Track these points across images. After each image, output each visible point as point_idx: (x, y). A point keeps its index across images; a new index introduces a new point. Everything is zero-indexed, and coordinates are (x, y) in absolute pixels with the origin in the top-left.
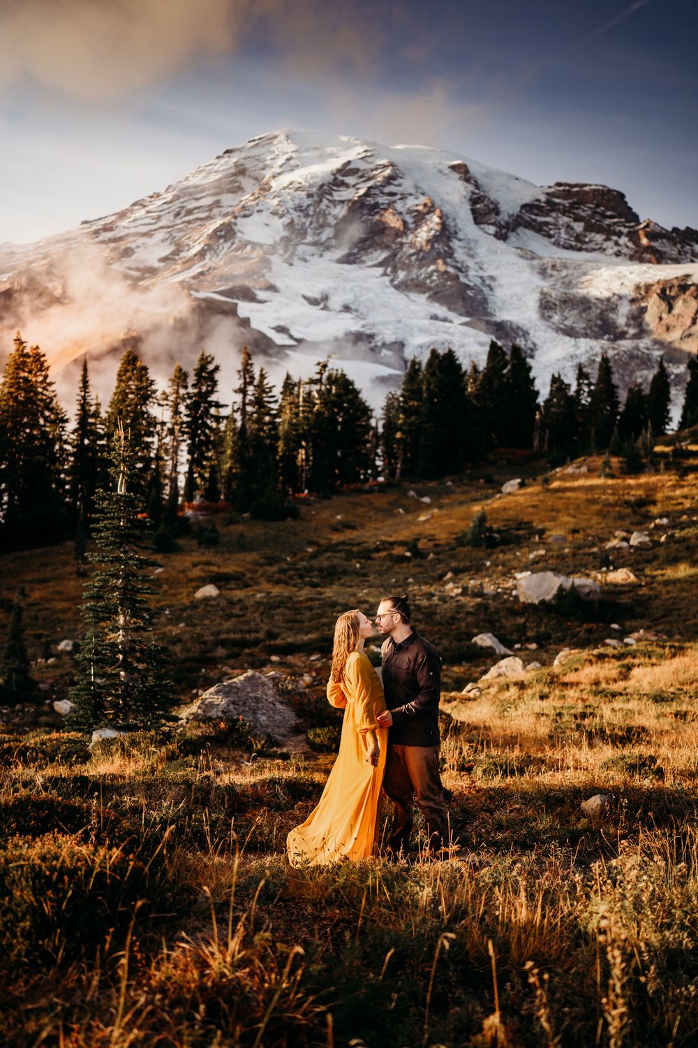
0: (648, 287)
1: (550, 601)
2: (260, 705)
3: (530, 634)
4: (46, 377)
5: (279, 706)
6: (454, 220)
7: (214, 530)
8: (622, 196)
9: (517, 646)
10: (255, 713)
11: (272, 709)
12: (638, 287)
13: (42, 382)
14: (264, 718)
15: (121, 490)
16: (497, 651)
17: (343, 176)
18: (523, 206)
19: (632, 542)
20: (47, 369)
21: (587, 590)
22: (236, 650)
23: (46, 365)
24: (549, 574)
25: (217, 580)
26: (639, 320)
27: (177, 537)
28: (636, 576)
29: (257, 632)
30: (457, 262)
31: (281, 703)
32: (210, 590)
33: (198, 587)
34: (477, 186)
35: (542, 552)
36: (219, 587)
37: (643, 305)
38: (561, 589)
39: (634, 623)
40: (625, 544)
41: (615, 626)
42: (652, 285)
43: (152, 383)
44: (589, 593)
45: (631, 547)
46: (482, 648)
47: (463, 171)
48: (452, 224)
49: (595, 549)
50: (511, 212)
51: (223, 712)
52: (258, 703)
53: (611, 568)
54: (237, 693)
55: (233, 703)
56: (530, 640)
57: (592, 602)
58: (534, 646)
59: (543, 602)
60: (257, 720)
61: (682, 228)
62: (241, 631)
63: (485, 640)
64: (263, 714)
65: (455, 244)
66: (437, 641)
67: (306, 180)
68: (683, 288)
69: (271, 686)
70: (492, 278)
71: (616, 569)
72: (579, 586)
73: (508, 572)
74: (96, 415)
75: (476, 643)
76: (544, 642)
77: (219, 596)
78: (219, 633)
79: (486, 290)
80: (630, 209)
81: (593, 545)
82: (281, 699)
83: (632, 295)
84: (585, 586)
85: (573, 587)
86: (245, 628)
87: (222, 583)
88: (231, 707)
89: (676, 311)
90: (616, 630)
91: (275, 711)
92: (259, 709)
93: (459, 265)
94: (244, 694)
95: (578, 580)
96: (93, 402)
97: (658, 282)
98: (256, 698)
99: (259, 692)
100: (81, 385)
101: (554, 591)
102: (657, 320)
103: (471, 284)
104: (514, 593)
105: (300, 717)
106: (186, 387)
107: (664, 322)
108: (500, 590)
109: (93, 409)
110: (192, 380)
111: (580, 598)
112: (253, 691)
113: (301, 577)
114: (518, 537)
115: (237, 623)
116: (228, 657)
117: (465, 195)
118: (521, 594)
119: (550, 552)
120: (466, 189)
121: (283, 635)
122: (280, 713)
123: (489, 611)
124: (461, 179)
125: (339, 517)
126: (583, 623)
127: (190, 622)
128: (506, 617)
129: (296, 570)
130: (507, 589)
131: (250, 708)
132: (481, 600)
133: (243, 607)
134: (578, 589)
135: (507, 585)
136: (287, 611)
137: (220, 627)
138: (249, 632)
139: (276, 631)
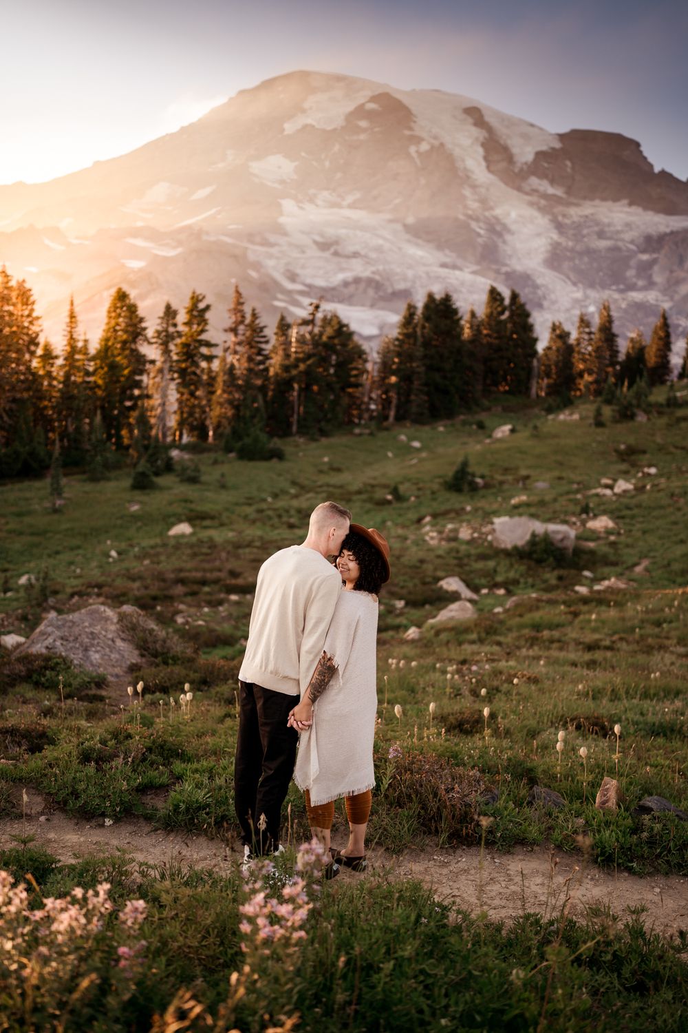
0: (661, 238)
1: (523, 546)
2: (96, 642)
3: (499, 579)
4: (32, 310)
5: (119, 643)
6: (464, 162)
7: (197, 470)
8: (638, 145)
9: (485, 591)
10: (86, 650)
11: (109, 646)
12: (649, 238)
13: (29, 316)
14: (97, 656)
16: (463, 596)
17: (356, 118)
18: (538, 154)
19: (617, 490)
20: (33, 303)
21: (560, 537)
23: (32, 299)
24: (524, 519)
25: (194, 518)
26: (649, 272)
27: (157, 474)
28: (616, 524)
31: (123, 639)
32: (184, 528)
33: (173, 524)
34: (490, 131)
35: (524, 498)
36: (193, 526)
37: (655, 257)
38: (534, 535)
39: (606, 570)
40: (608, 492)
41: (587, 573)
42: (665, 236)
43: (141, 320)
44: (562, 540)
45: (615, 494)
46: (447, 592)
47: (476, 115)
49: (579, 496)
50: (525, 160)
51: (47, 648)
52: (94, 639)
53: (591, 515)
54: (70, 628)
55: (62, 638)
56: (497, 585)
57: (565, 548)
58: (502, 592)
59: (515, 548)
60: (88, 658)
63: (452, 584)
64: (97, 652)
65: (467, 191)
66: (402, 584)
67: (317, 123)
69: (115, 620)
70: (504, 226)
71: (595, 516)
72: (554, 532)
73: (488, 516)
74: (84, 351)
75: (441, 588)
76: (511, 588)
77: (193, 534)
78: (181, 570)
79: (496, 238)
80: (645, 158)
81: (577, 491)
82: (123, 635)
83: (644, 247)
84: (558, 532)
85: (546, 534)
86: (207, 566)
87: (197, 522)
88: (59, 643)
90: (586, 578)
91: (113, 649)
92: (93, 645)
93: (470, 212)
95: (552, 527)
96: (82, 338)
97: (672, 233)
98: (92, 633)
99: (99, 627)
100: (68, 320)
101: (528, 537)
102: (668, 272)
103: (483, 232)
104: (490, 538)
105: (142, 656)
106: (175, 325)
107: (675, 275)
108: (476, 535)
109: (80, 344)
110: (182, 317)
111: (552, 544)
112: (91, 625)
113: (280, 516)
114: (502, 483)
115: (202, 561)
116: (186, 595)
117: (477, 139)
118: (496, 539)
119: (532, 498)
120: (480, 134)
121: (246, 574)
122: (119, 651)
123: (460, 555)
124: (476, 124)
125: (326, 459)
126: (554, 569)
127: (155, 559)
128: (476, 561)
129: (275, 510)
130: (483, 534)
131: (81, 645)
132: (453, 544)
133: (213, 545)
134: (551, 535)
135: (484, 530)
136: (255, 550)
137: (183, 565)
138: (212, 570)
139: (238, 570)
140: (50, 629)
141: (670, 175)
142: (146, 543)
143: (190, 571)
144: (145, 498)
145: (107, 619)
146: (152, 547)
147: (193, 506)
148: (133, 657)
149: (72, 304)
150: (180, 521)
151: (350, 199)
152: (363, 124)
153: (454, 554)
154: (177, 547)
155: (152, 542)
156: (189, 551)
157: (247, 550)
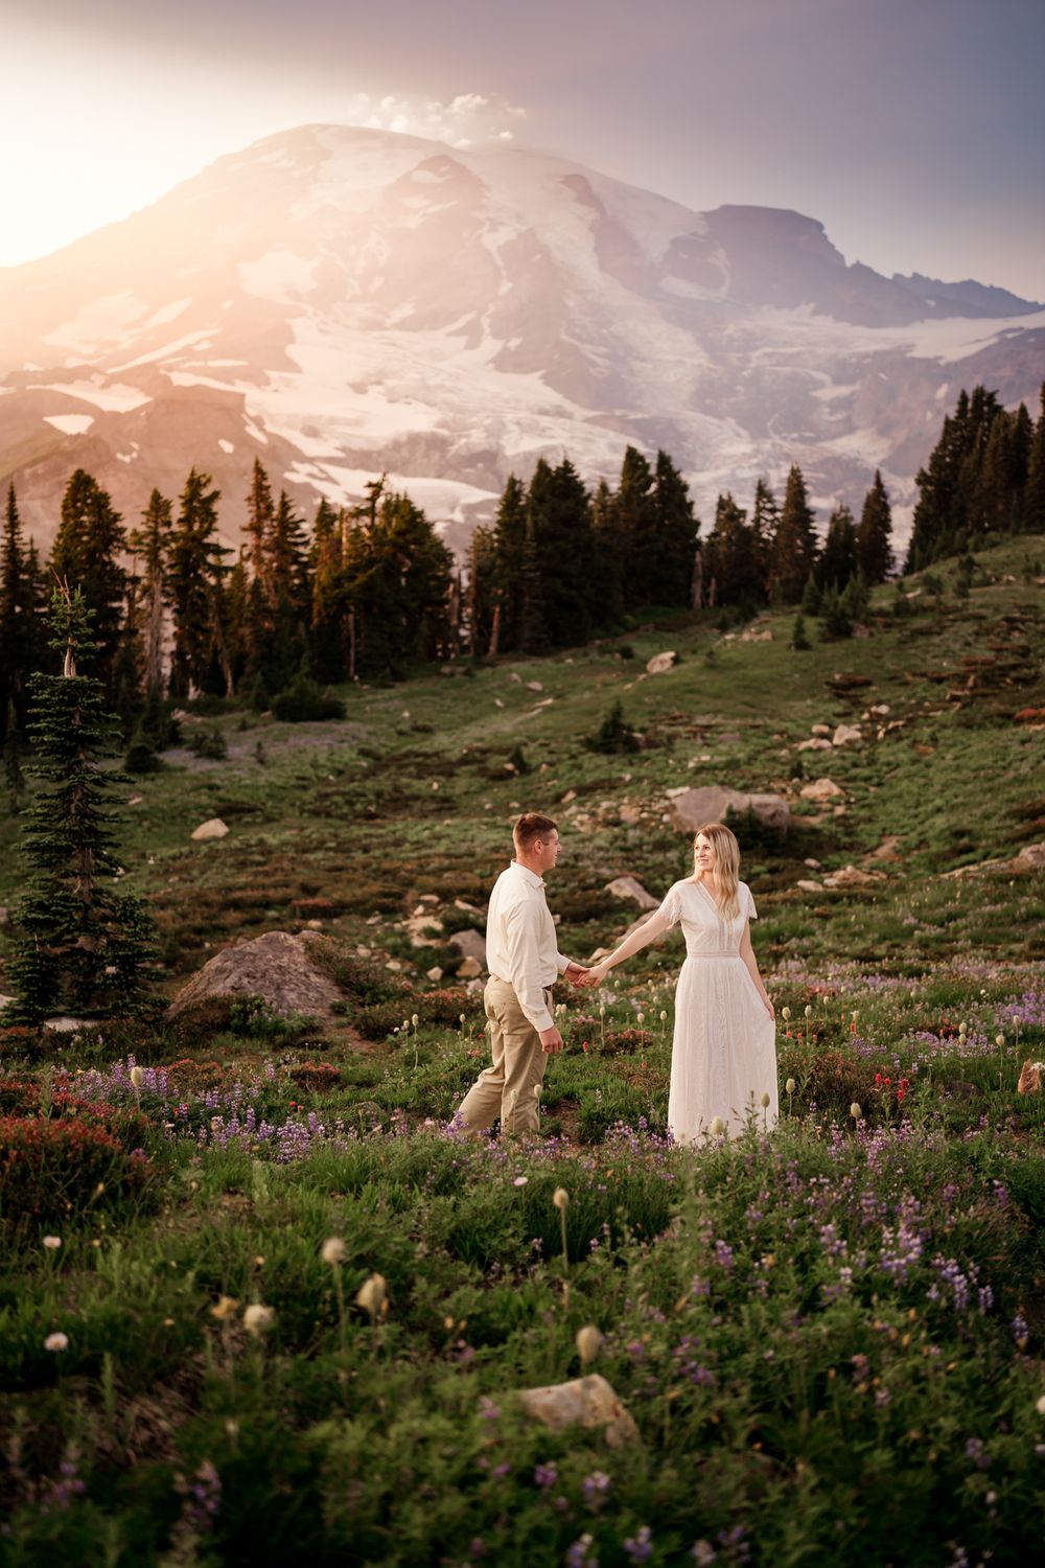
2: (287, 978)
5: (314, 978)
7: (219, 740)
8: (820, 226)
10: (279, 988)
11: (303, 983)
14: (293, 996)
15: (69, 672)
16: (642, 904)
19: (837, 741)
21: (770, 811)
22: (256, 912)
24: (713, 790)
25: (229, 812)
27: (160, 749)
28: (843, 789)
29: (287, 886)
31: (317, 974)
32: (215, 828)
33: (196, 823)
34: (602, 209)
35: (706, 758)
36: (228, 824)
38: (732, 811)
39: (834, 858)
40: (825, 743)
41: (811, 862)
43: (117, 517)
44: (773, 816)
45: (836, 747)
46: (618, 899)
47: (580, 187)
49: (784, 752)
51: (233, 988)
52: (283, 974)
53: (806, 778)
54: (252, 961)
55: (248, 976)
57: (778, 828)
60: (283, 998)
61: (908, 274)
62: (264, 887)
63: (624, 887)
64: (292, 990)
67: (342, 202)
69: (301, 950)
71: (813, 779)
72: (760, 805)
73: (659, 785)
74: (32, 566)
75: (610, 892)
77: (226, 837)
78: (230, 889)
80: (831, 246)
81: (781, 746)
82: (316, 968)
84: (766, 805)
86: (267, 881)
87: (233, 818)
88: (245, 981)
90: (811, 868)
91: (308, 986)
92: (285, 982)
93: (577, 330)
94: (261, 963)
95: (757, 799)
96: (27, 548)
97: (874, 354)
98: (280, 967)
99: (285, 959)
100: (6, 522)
101: (723, 814)
104: (666, 818)
105: (344, 993)
106: (168, 524)
108: (644, 815)
109: (26, 558)
110: (177, 512)
111: (759, 822)
112: (276, 958)
113: (351, 804)
114: (671, 738)
115: (256, 874)
116: (244, 924)
117: (583, 221)
118: (677, 819)
119: (717, 759)
120: (592, 215)
121: (326, 890)
122: (316, 989)
123: (629, 844)
124: (581, 200)
125: (406, 714)
126: (765, 858)
127: (185, 876)
128: (651, 852)
129: (343, 794)
130: (655, 813)
131: (272, 982)
132: (616, 830)
133: (266, 850)
134: (758, 810)
135: (656, 807)
136: (331, 854)
137: (230, 880)
138: (275, 886)
139: (315, 884)
140: (229, 964)
141: (869, 271)
142: (166, 852)
143: (241, 889)
144: (149, 785)
145: (291, 949)
146: (174, 858)
147: (221, 793)
148: (335, 997)
149: (12, 498)
150: (209, 818)
151: (397, 316)
152: (413, 202)
153: (620, 843)
154: (212, 856)
155: (174, 851)
156: (230, 860)
157: (320, 855)
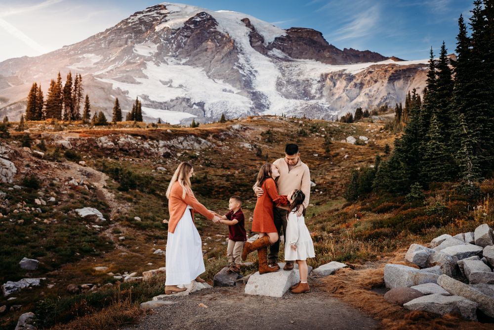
0: (327, 75)
6: (240, 44)
8: (321, 34)
12: (322, 75)
17: (189, 24)
18: (276, 38)
26: (321, 91)
30: (240, 64)
34: (253, 29)
37: (324, 83)
42: (328, 74)
47: (247, 22)
48: (239, 46)
50: (270, 42)
61: (348, 48)
65: (240, 56)
67: (171, 26)
68: (340, 75)
70: (256, 71)
79: (252, 77)
80: (324, 39)
83: (319, 79)
89: (337, 86)
93: (240, 66)
97: (331, 73)
102: (329, 90)
103: (245, 74)
107: (332, 91)
117: (247, 33)
120: (248, 30)
124: (246, 26)
141: (334, 47)
151: (184, 61)
152: (192, 26)
